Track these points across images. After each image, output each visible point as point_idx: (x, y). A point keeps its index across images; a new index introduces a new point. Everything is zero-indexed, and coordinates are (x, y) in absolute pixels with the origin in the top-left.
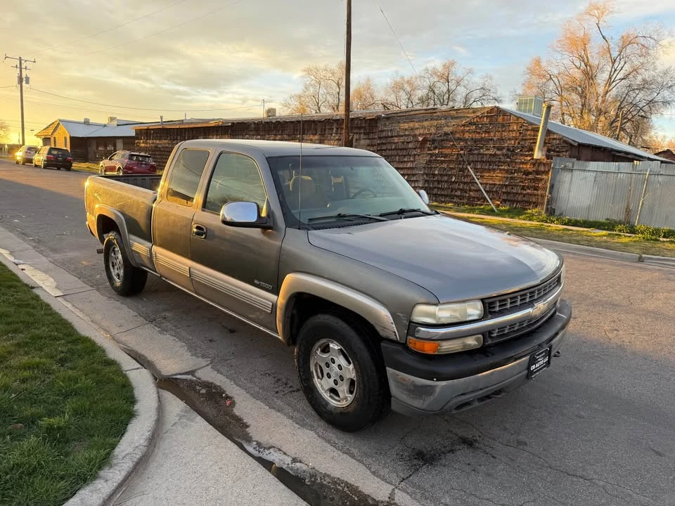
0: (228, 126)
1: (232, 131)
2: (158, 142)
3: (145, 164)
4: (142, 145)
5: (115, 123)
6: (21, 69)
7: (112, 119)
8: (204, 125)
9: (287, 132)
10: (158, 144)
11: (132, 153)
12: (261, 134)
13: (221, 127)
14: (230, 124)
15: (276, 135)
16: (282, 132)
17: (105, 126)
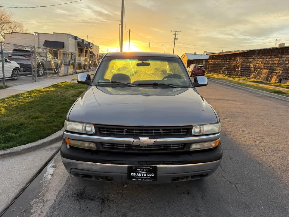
0: (246, 52)
1: (247, 55)
2: (216, 61)
3: (200, 70)
4: (210, 62)
5: (206, 53)
6: (176, 35)
7: (205, 52)
8: (235, 53)
9: (274, 54)
10: (216, 62)
11: (196, 65)
12: (260, 55)
13: (242, 53)
14: (246, 51)
15: (268, 56)
16: (271, 54)
17: (202, 55)
